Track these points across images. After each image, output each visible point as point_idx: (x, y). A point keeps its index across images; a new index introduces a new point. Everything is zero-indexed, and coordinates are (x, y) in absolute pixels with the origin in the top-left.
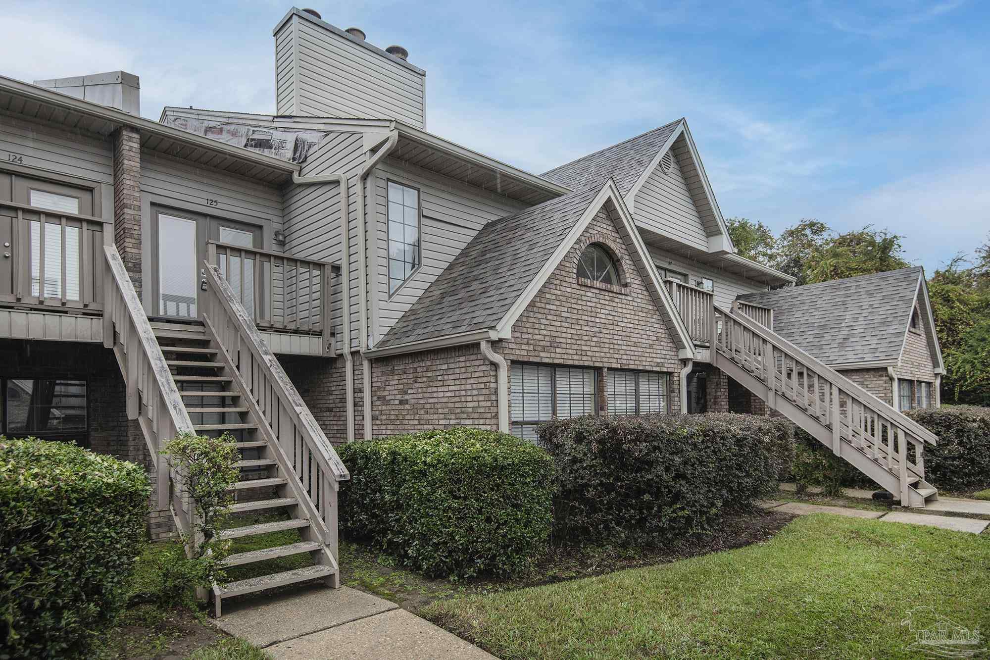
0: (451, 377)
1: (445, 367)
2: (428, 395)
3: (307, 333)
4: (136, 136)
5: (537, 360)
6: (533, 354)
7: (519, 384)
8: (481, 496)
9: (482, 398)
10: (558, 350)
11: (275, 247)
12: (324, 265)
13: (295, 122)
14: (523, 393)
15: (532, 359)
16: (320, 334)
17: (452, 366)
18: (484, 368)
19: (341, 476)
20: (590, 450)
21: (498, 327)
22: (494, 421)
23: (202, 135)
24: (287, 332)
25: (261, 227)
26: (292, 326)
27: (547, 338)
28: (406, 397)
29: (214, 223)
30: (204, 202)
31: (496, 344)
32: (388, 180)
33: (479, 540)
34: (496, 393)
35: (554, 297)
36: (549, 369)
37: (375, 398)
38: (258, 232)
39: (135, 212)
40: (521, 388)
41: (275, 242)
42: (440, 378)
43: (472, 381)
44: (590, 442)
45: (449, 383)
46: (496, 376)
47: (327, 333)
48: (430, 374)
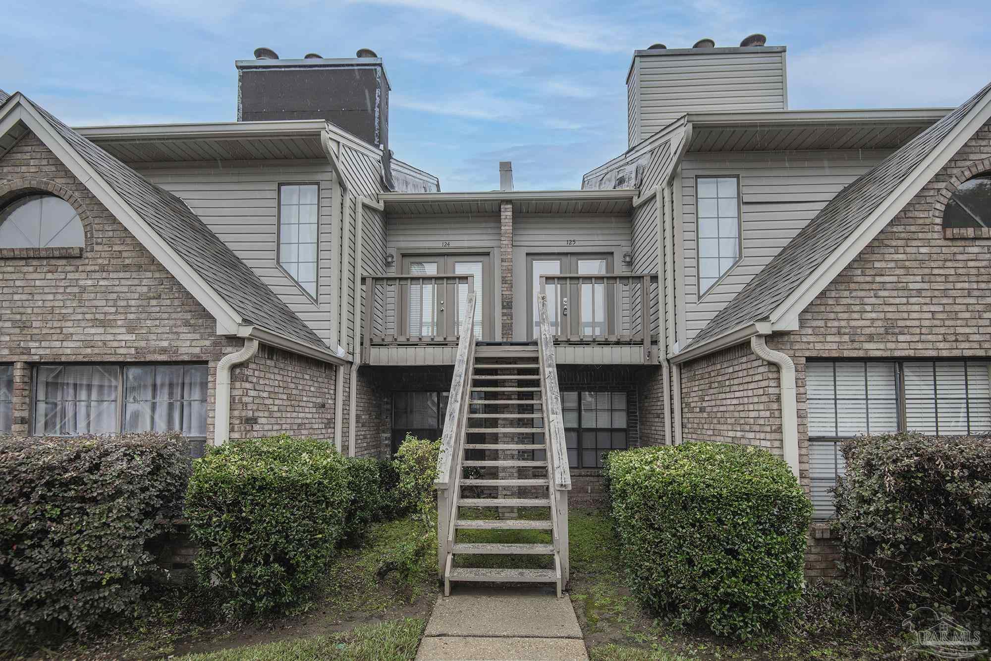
0: (736, 382)
1: (731, 370)
2: (718, 403)
3: (629, 343)
4: (510, 206)
5: (861, 354)
6: (850, 347)
7: (829, 388)
8: (678, 531)
9: (761, 407)
10: (901, 338)
11: (625, 268)
12: (643, 277)
13: (637, 151)
14: (836, 399)
15: (846, 354)
16: (641, 343)
17: (737, 368)
18: (761, 369)
19: (562, 485)
20: (882, 486)
21: (773, 318)
22: (777, 436)
23: (597, 189)
24: (609, 344)
25: (612, 253)
26: (613, 339)
27: (880, 323)
28: (705, 404)
29: (574, 258)
30: (565, 243)
31: (775, 338)
32: (697, 177)
33: (679, 585)
34: (778, 399)
35: (892, 265)
36: (892, 364)
37: (684, 405)
38: (610, 258)
39: (509, 264)
40: (833, 392)
41: (623, 264)
42: (727, 383)
43: (752, 386)
44: (882, 477)
45: (735, 388)
46: (779, 379)
47: (647, 341)
48: (720, 378)
